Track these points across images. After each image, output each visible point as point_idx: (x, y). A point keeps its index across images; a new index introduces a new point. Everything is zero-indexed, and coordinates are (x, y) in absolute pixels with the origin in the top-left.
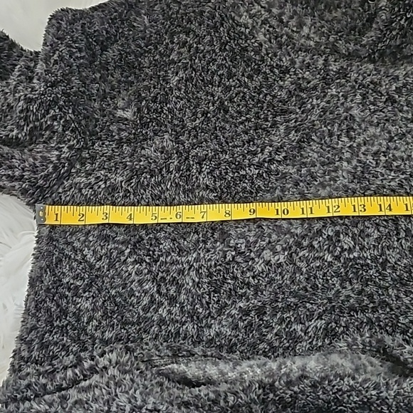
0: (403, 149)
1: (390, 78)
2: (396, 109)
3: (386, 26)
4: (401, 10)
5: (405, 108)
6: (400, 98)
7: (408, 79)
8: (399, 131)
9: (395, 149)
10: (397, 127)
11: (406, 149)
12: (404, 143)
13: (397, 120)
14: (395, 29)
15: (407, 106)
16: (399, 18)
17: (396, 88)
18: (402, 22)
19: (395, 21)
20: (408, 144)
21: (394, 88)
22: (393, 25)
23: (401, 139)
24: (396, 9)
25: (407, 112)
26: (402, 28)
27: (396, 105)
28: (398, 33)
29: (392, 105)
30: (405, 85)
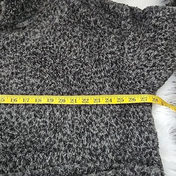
0: (6, 72)
1: (4, 38)
2: (6, 53)
3: (5, 14)
4: (10, 7)
5: (10, 53)
6: (9, 48)
7: (13, 39)
8: (6, 63)
9: (2, 71)
10: (5, 61)
11: (8, 72)
12: (8, 69)
13: (6, 58)
14: (8, 15)
15: (11, 51)
16: (9, 11)
17: (7, 43)
18: (11, 12)
19: (8, 12)
20: (9, 69)
21: (6, 43)
22: (7, 13)
23: (6, 67)
24: (7, 6)
25: (11, 54)
26: (12, 15)
27: (6, 51)
28: (10, 17)
29: (4, 51)
30: (11, 42)
